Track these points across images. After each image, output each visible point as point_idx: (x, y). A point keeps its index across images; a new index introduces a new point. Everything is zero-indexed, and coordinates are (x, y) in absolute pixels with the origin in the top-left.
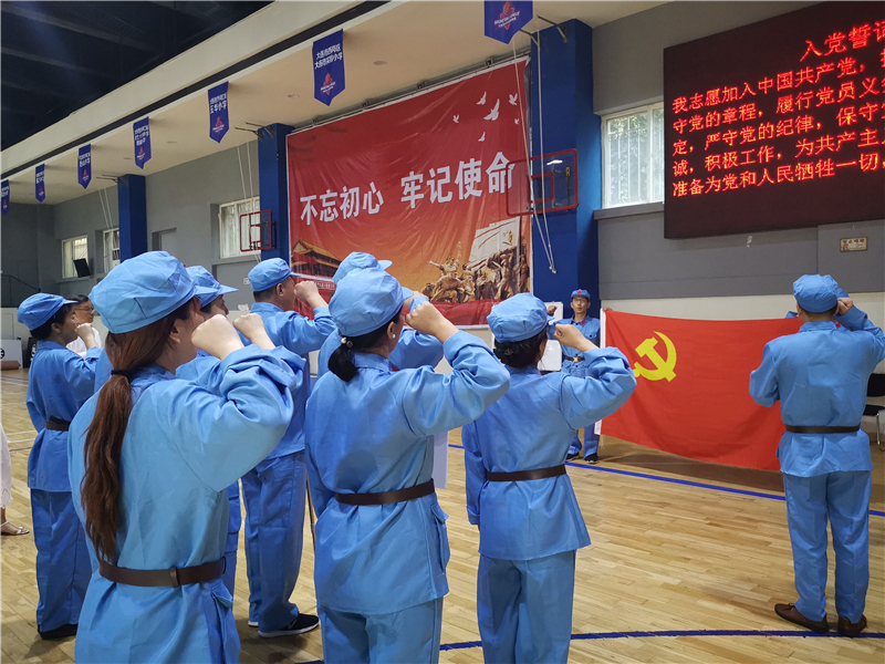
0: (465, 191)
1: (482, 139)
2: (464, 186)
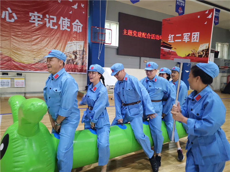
0: (63, 28)
1: (71, 13)
2: (63, 26)
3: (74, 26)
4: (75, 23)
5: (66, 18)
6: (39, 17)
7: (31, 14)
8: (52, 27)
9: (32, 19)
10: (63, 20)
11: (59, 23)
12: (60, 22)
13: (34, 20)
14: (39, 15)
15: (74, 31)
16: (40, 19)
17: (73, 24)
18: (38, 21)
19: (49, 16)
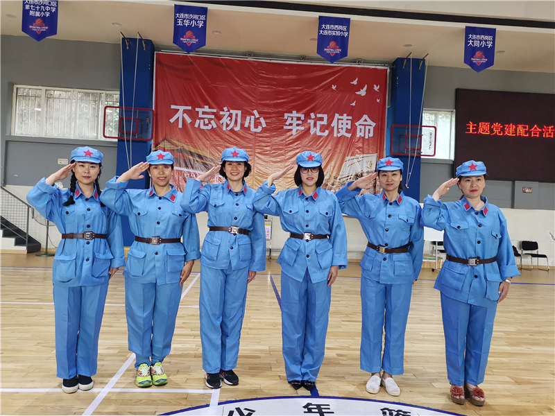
0: (338, 132)
1: (354, 104)
3: (359, 128)
4: (361, 121)
5: (345, 115)
6: (299, 119)
7: (286, 115)
8: (319, 134)
9: (287, 123)
10: (338, 119)
11: (332, 125)
12: (334, 124)
13: (291, 125)
14: (298, 115)
15: (358, 136)
16: (300, 122)
17: (357, 124)
18: (298, 125)
19: (315, 115)
